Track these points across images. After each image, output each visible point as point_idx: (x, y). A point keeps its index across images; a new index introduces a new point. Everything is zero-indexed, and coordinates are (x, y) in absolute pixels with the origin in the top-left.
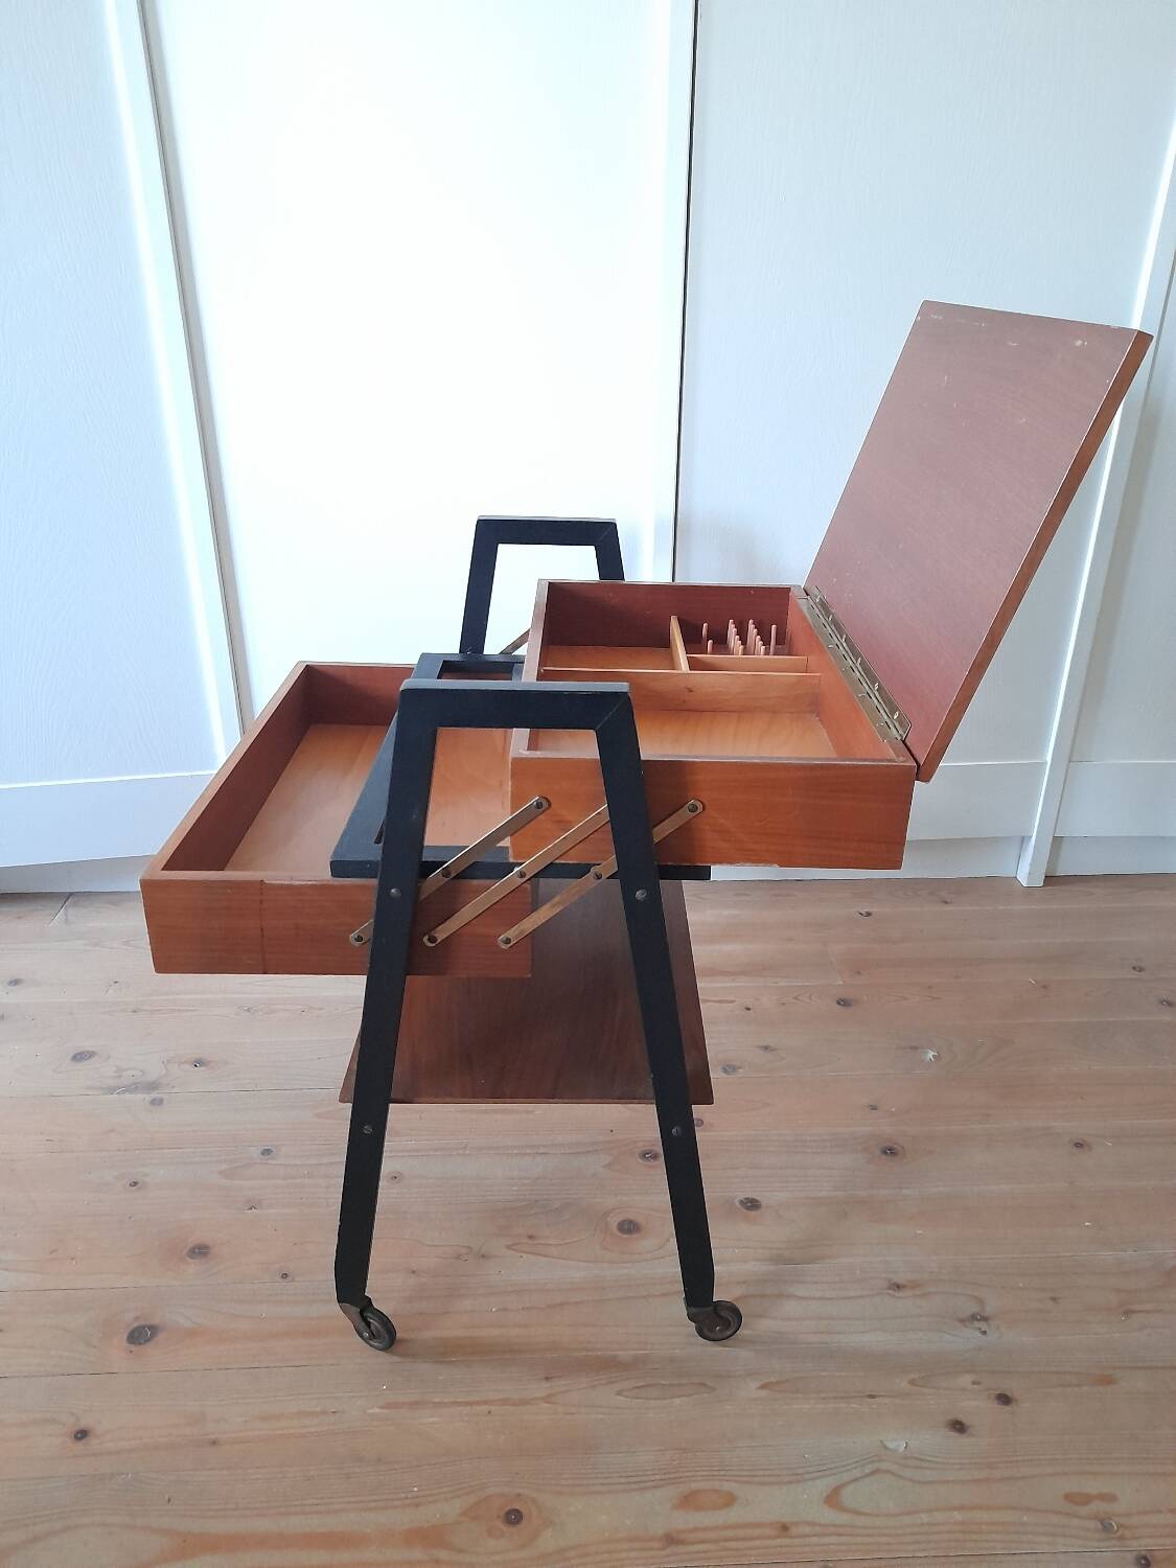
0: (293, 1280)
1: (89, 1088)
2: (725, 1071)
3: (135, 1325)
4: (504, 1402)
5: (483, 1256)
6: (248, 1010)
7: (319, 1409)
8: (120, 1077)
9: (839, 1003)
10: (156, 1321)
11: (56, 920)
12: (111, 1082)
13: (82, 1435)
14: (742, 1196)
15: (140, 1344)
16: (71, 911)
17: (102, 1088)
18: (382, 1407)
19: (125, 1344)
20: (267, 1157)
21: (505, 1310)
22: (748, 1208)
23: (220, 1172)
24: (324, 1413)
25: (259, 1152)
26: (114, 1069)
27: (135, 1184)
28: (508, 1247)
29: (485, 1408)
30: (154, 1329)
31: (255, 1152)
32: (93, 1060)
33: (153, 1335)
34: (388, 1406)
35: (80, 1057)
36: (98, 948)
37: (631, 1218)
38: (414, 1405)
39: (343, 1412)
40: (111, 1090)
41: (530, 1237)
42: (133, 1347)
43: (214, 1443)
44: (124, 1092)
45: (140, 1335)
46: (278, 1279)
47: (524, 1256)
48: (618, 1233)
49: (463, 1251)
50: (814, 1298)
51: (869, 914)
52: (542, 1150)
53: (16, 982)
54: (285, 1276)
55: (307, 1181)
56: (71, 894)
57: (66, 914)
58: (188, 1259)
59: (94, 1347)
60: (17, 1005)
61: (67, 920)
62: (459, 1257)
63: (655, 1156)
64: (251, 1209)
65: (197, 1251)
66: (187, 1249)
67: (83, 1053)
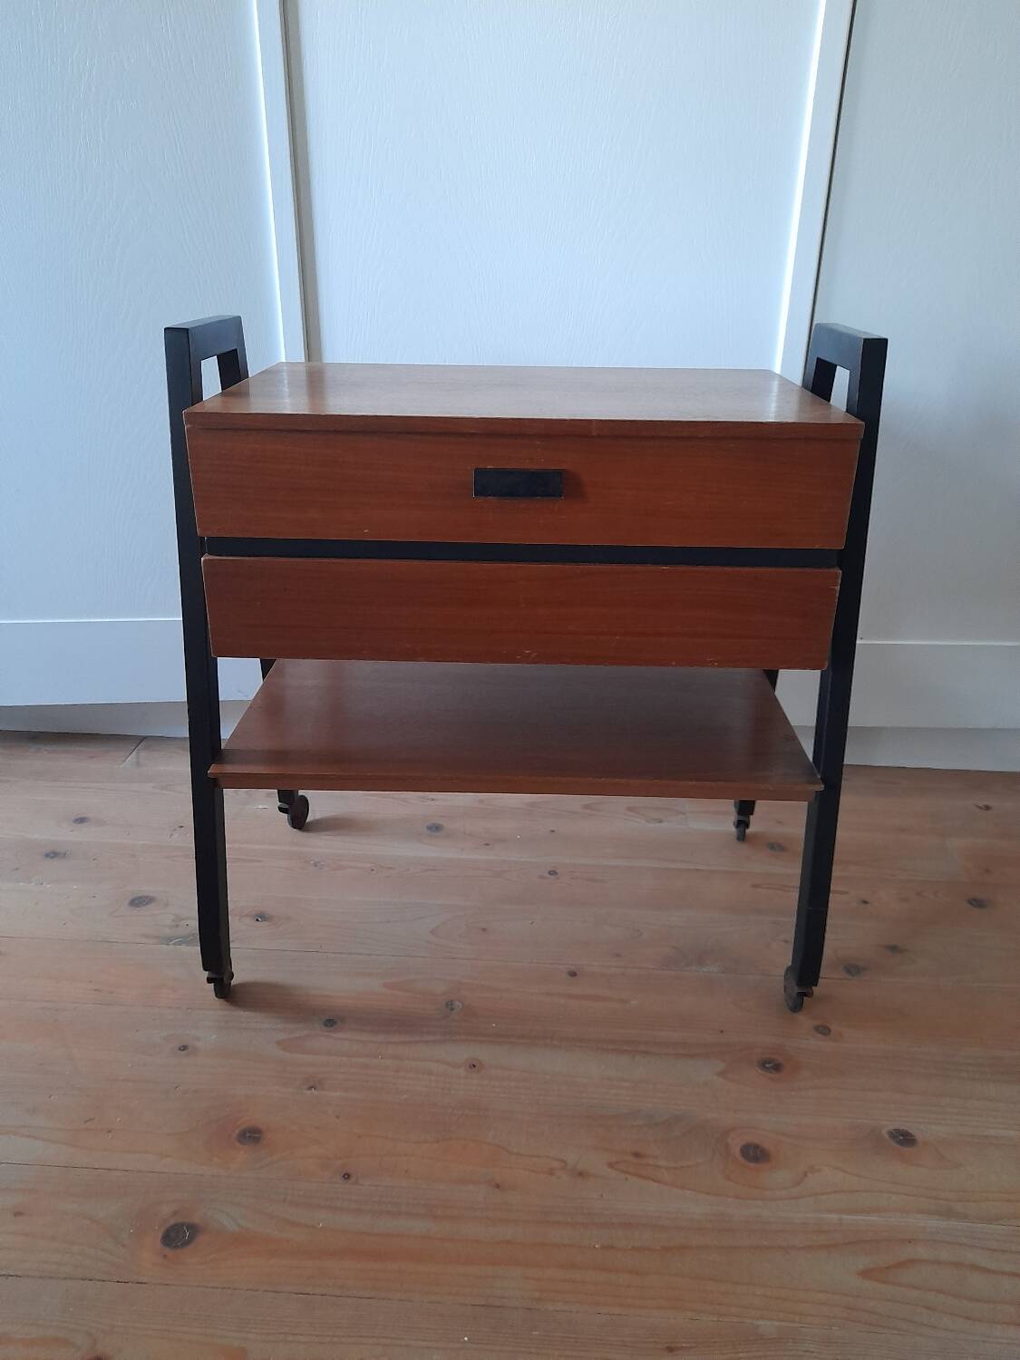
0: (356, 1182)
1: (146, 936)
2: (849, 971)
3: (172, 1222)
5: (581, 1174)
6: (315, 865)
8: (177, 926)
9: (970, 902)
10: (196, 1219)
11: (126, 762)
12: (167, 931)
14: (891, 1127)
15: (176, 1247)
16: (143, 754)
17: (157, 937)
19: (159, 1244)
20: (329, 1029)
21: (611, 1247)
22: (901, 1143)
23: (279, 1043)
25: (322, 1023)
26: (173, 917)
27: (184, 1048)
28: (611, 1165)
30: (194, 1229)
31: (317, 1022)
32: (149, 907)
33: (192, 1238)
35: (139, 902)
36: (166, 792)
37: (757, 1141)
40: (168, 940)
41: (637, 1155)
42: (168, 1251)
44: (180, 943)
45: (178, 1236)
46: (339, 1179)
47: (629, 1177)
48: (741, 1159)
49: (556, 1164)
50: (1003, 1273)
51: (987, 808)
52: (642, 1048)
53: (81, 820)
54: (347, 1176)
56: (144, 738)
57: (138, 758)
58: (238, 1144)
59: (124, 1246)
60: (81, 843)
61: (138, 764)
62: (551, 1172)
63: (777, 1068)
64: (310, 1088)
65: (248, 1135)
66: (237, 1132)
67: (140, 897)
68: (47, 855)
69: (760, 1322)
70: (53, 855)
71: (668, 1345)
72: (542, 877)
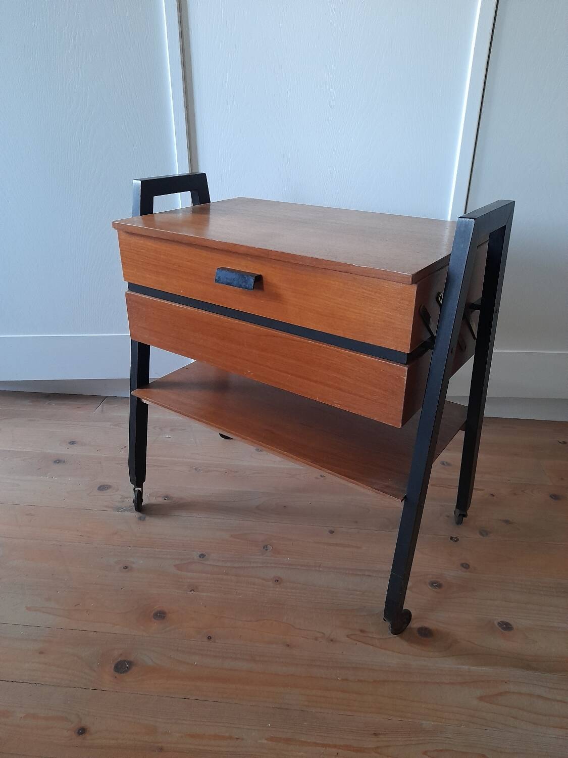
0: (215, 642)
1: (106, 507)
2: (481, 534)
3: (119, 659)
4: (348, 747)
5: (332, 640)
6: (196, 469)
7: (227, 734)
8: (123, 501)
9: (551, 496)
10: (132, 659)
11: (97, 411)
12: (118, 504)
13: (82, 731)
14: (500, 620)
15: (121, 673)
16: (106, 406)
17: (112, 507)
18: (267, 739)
19: (112, 671)
20: (201, 559)
21: (347, 680)
22: (503, 629)
23: (175, 566)
24: (231, 738)
25: (198, 555)
26: (121, 496)
27: (126, 568)
28: (348, 636)
29: (335, 750)
30: (130, 663)
31: (196, 555)
32: (108, 491)
33: (129, 668)
34: (271, 739)
35: (103, 488)
36: (117, 428)
37: (427, 626)
38: (288, 741)
39: (242, 739)
40: (118, 509)
41: (362, 631)
42: (117, 674)
43: (161, 749)
44: (125, 511)
45: (123, 667)
46: (206, 639)
48: (418, 636)
49: (319, 635)
51: (565, 443)
52: (367, 573)
53: (73, 443)
54: (209, 638)
55: (225, 577)
56: (106, 397)
57: (102, 408)
58: (153, 619)
59: (95, 671)
60: (72, 455)
61: (102, 411)
62: (316, 639)
63: (440, 586)
64: (191, 591)
65: (159, 614)
66: (153, 612)
67: (104, 485)
68: (55, 462)
69: (424, 722)
70: (58, 461)
71: (373, 732)
72: (317, 478)
